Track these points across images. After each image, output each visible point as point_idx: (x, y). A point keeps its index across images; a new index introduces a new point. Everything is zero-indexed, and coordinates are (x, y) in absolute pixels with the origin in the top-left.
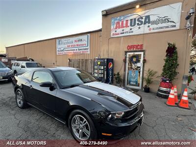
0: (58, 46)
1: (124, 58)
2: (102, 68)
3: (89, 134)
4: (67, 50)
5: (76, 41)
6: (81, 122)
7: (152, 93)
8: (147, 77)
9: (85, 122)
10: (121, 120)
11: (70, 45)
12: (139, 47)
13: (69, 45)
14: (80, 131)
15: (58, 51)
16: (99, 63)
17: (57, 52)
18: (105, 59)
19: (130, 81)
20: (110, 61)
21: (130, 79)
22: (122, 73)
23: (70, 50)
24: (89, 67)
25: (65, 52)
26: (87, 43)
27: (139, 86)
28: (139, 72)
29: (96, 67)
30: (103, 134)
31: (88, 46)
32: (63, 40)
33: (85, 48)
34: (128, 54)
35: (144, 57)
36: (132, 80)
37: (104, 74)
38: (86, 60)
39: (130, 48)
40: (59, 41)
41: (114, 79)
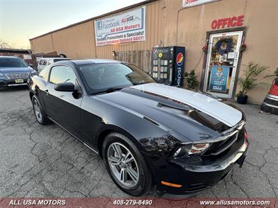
0: (98, 32)
1: (204, 44)
2: (166, 63)
3: (137, 178)
4: (111, 38)
5: (123, 21)
6: (124, 155)
7: (251, 104)
8: (244, 78)
9: (130, 157)
10: (202, 157)
11: (115, 28)
12: (234, 22)
13: (113, 28)
14: (123, 169)
15: (98, 40)
16: (160, 55)
17: (97, 42)
18: (170, 47)
19: (212, 85)
20: (179, 50)
21: (213, 81)
22: (198, 71)
23: (114, 38)
24: (144, 63)
25: (109, 40)
26: (140, 23)
27: (227, 93)
28: (231, 69)
29: (155, 62)
30: (163, 183)
31: (142, 28)
32: (103, 20)
33: (138, 31)
34: (212, 36)
35: (243, 41)
36: (216, 83)
37: (168, 73)
38: (140, 52)
39: (218, 26)
40: (99, 23)
41: (185, 81)
